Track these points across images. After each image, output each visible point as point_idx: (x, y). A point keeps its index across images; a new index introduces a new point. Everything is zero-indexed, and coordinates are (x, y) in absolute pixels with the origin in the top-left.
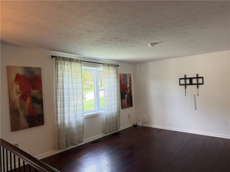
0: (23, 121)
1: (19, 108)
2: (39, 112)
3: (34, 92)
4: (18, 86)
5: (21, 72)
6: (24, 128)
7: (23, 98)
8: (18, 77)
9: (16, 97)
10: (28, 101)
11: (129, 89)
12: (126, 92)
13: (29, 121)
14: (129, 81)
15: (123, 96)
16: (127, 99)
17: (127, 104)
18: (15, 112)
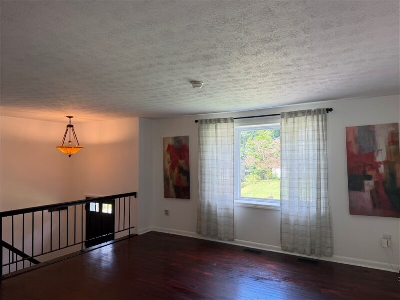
0: (172, 190)
1: (170, 177)
2: (185, 185)
3: (182, 162)
4: (169, 156)
5: (171, 143)
6: (173, 198)
7: (173, 168)
8: (170, 147)
9: (168, 166)
10: (176, 171)
11: (382, 167)
12: (370, 173)
13: (176, 191)
14: (389, 143)
15: (355, 182)
16: (371, 192)
17: (375, 206)
18: (166, 180)
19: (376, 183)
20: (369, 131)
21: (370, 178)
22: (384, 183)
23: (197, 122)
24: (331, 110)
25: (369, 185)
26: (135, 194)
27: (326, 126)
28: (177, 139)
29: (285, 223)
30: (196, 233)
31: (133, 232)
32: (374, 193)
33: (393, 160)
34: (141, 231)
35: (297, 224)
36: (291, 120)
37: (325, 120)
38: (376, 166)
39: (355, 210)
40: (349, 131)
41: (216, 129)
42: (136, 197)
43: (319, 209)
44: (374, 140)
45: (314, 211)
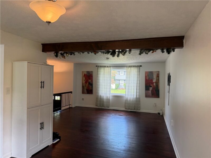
0: (85, 91)
1: (85, 86)
2: (91, 89)
3: (90, 81)
4: (85, 78)
5: (86, 73)
6: (85, 93)
7: (86, 82)
8: (85, 75)
9: (84, 82)
10: (87, 84)
11: (155, 83)
12: (151, 85)
13: (87, 91)
14: (157, 77)
15: (147, 88)
16: (151, 91)
17: (152, 95)
18: (83, 87)
19: (153, 88)
20: (151, 73)
21: (151, 87)
22: (155, 88)
23: (96, 66)
24: (141, 66)
25: (151, 89)
26: (71, 92)
27: (140, 71)
28: (88, 72)
29: (126, 101)
30: (95, 106)
31: (71, 106)
32: (152, 91)
33: (157, 82)
34: (73, 106)
35: (130, 101)
36: (129, 68)
37: (139, 69)
38: (153, 83)
39: (147, 96)
40: (146, 73)
41: (104, 69)
42: (72, 93)
43: (137, 96)
44: (153, 76)
45: (135, 96)
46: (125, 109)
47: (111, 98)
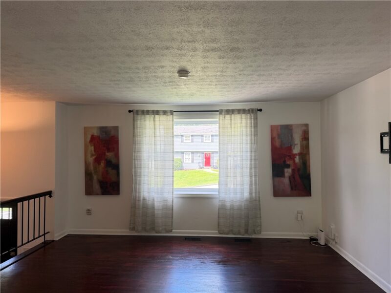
0: (96, 186)
1: (93, 172)
2: (113, 179)
3: (110, 155)
4: (93, 147)
5: (96, 133)
6: (97, 194)
7: (97, 161)
8: (93, 138)
9: (91, 160)
10: (102, 164)
11: (297, 157)
12: (288, 163)
13: (102, 187)
14: (302, 139)
15: (278, 169)
16: (290, 178)
17: (292, 189)
18: (88, 175)
19: (293, 170)
20: (288, 128)
21: (288, 166)
22: (299, 170)
23: (130, 111)
24: (261, 110)
25: (288, 172)
26: (49, 194)
27: (257, 123)
28: (103, 129)
30: (128, 230)
31: (48, 237)
32: (292, 178)
33: (305, 152)
34: (57, 237)
35: (232, 208)
36: (228, 117)
37: (256, 119)
38: (292, 157)
39: (278, 193)
40: (273, 128)
41: (154, 121)
42: (51, 196)
43: (251, 193)
44: (292, 136)
45: (246, 195)
46: (220, 233)
47: (177, 204)
